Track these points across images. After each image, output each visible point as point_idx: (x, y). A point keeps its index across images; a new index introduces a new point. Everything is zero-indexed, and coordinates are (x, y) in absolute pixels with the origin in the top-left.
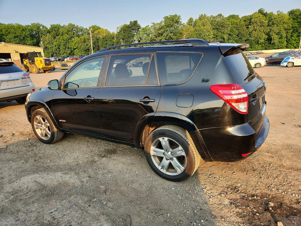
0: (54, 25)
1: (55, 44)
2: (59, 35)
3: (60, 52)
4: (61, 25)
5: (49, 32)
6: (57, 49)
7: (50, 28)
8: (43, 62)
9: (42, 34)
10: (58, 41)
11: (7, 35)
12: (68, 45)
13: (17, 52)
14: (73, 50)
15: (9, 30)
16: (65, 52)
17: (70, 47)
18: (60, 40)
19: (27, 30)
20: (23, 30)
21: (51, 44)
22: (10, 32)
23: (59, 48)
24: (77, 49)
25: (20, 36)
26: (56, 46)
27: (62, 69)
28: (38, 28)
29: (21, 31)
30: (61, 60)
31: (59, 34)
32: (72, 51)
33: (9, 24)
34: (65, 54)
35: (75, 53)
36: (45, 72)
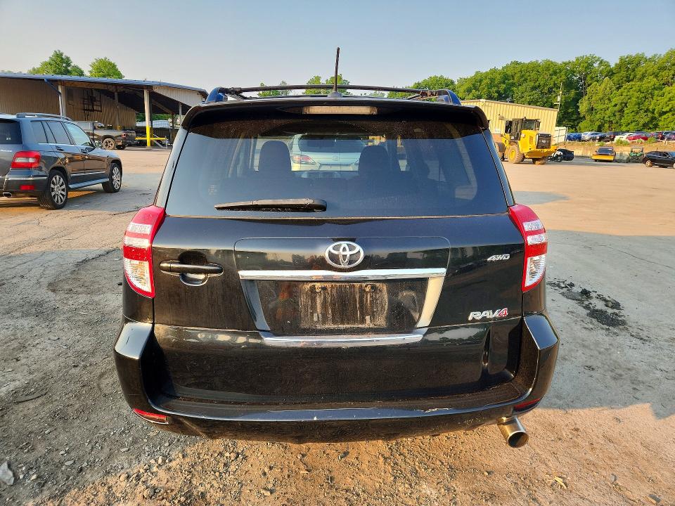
0: (627, 57)
1: (615, 100)
2: (632, 80)
3: (621, 119)
4: (646, 55)
5: (611, 74)
6: (617, 114)
7: (616, 65)
8: (534, 140)
9: (592, 78)
10: (625, 94)
11: (520, 85)
12: (646, 103)
13: (502, 118)
14: (657, 115)
15: (528, 74)
16: (634, 121)
17: (651, 108)
18: (632, 91)
19: (563, 73)
20: (555, 73)
21: (607, 101)
22: (528, 78)
23: (621, 111)
24: (670, 114)
25: (545, 85)
26: (616, 105)
27: (596, 160)
28: (590, 65)
29: (551, 75)
30: (607, 138)
31: (635, 76)
32: (653, 119)
33: (531, 63)
34: (634, 124)
35: (660, 124)
36: (535, 160)
